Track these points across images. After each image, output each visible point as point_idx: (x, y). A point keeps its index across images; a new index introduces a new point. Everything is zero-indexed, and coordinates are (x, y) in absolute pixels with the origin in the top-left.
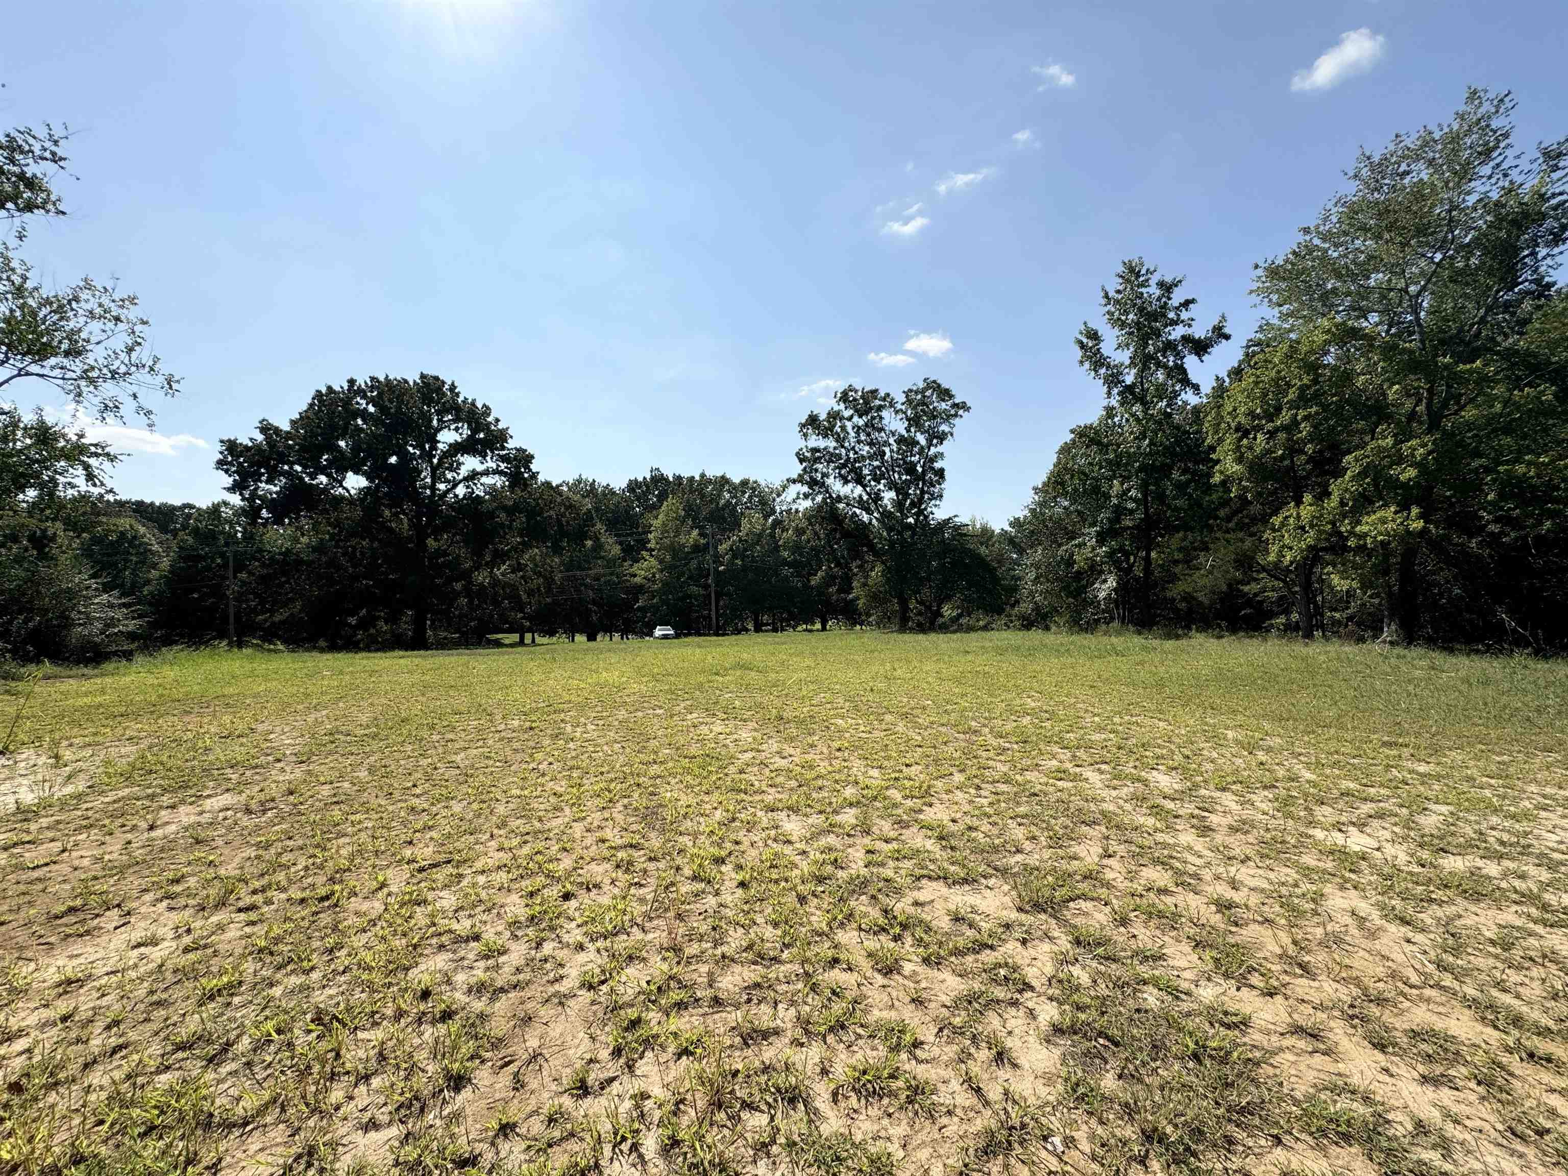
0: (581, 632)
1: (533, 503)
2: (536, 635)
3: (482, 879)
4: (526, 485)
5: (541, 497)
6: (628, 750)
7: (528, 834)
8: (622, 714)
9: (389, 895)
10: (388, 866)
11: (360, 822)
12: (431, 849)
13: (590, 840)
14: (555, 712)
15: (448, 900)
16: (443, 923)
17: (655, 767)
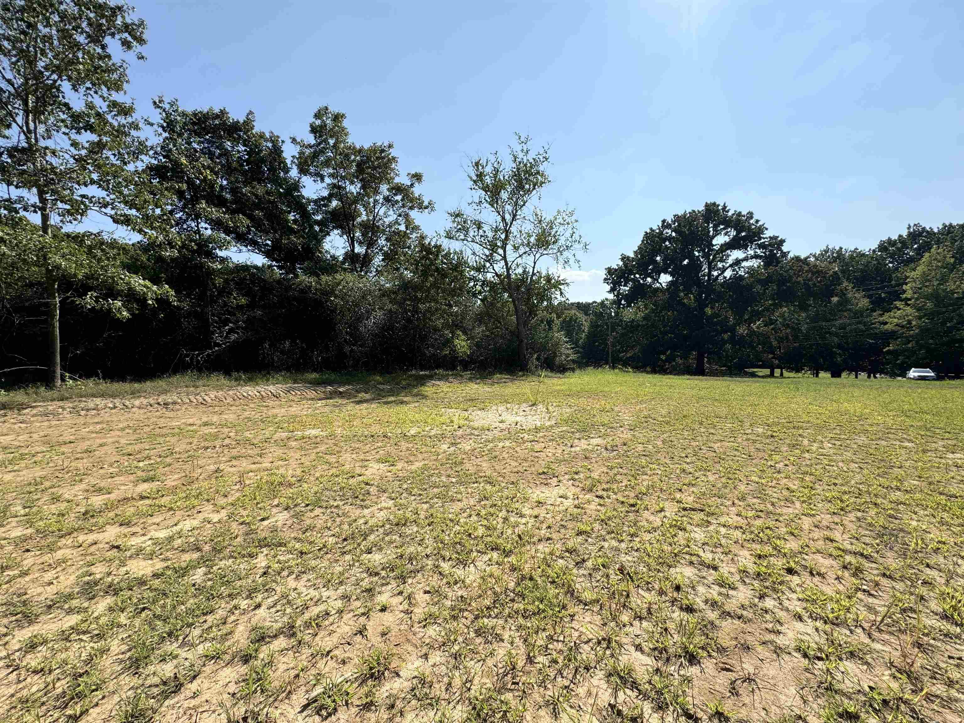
0: (826, 370)
1: (785, 274)
2: (784, 371)
3: (723, 530)
4: (778, 262)
5: (791, 269)
6: (865, 472)
7: (761, 511)
8: (862, 440)
9: (665, 517)
10: (668, 499)
11: (654, 469)
12: (692, 498)
13: (816, 534)
14: (794, 427)
15: (699, 535)
16: (695, 548)
17: (898, 493)
